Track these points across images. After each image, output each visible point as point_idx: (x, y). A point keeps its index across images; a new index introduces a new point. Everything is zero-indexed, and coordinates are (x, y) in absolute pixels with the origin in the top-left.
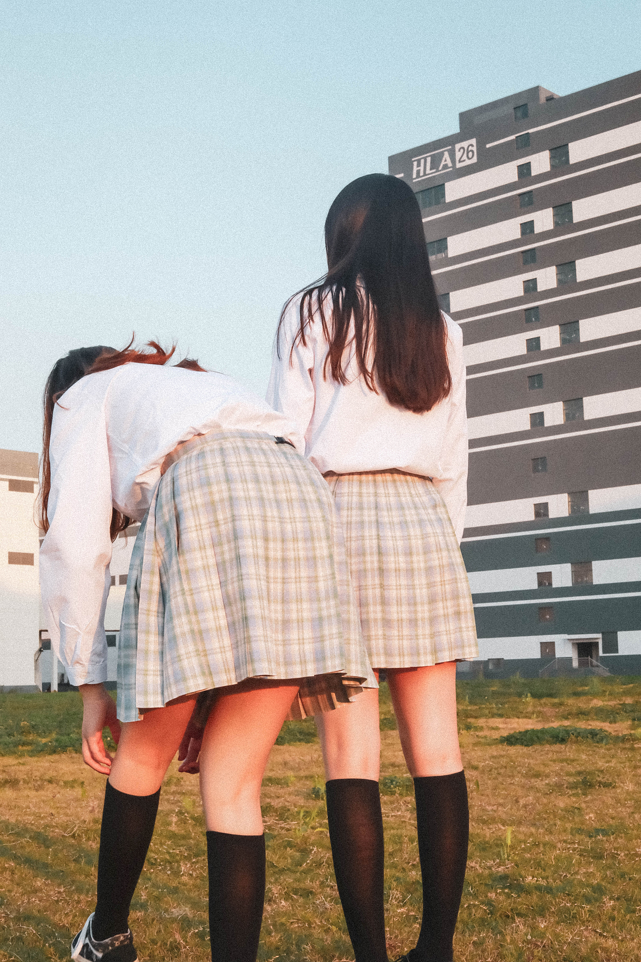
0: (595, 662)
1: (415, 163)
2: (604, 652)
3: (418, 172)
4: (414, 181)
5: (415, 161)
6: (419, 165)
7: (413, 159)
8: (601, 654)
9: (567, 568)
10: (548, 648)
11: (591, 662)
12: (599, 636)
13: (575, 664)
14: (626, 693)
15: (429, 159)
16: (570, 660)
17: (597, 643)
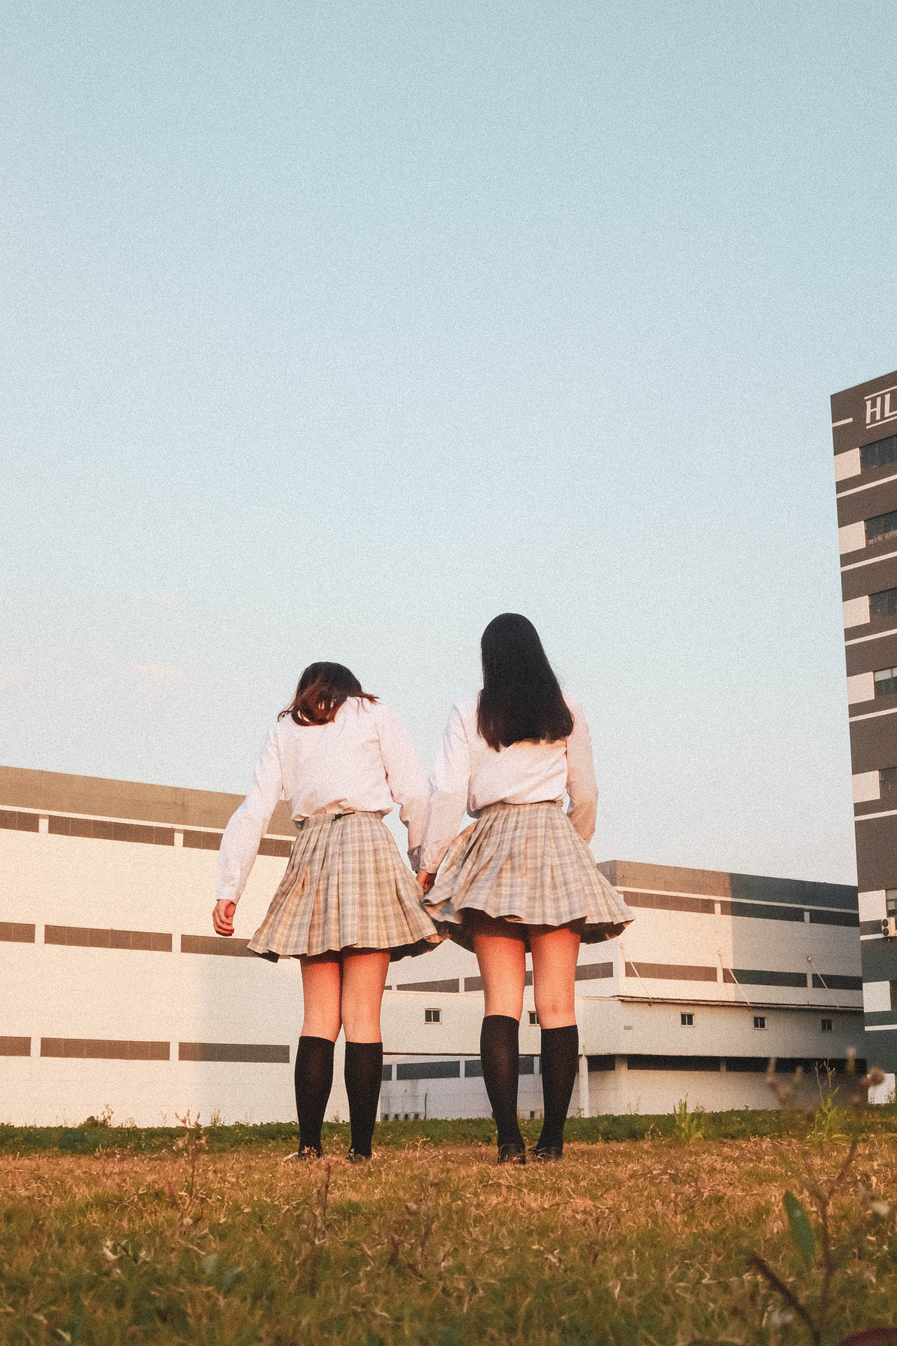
1: (869, 403)
3: (873, 414)
4: (868, 427)
5: (868, 400)
6: (874, 405)
7: (866, 398)
15: (888, 397)
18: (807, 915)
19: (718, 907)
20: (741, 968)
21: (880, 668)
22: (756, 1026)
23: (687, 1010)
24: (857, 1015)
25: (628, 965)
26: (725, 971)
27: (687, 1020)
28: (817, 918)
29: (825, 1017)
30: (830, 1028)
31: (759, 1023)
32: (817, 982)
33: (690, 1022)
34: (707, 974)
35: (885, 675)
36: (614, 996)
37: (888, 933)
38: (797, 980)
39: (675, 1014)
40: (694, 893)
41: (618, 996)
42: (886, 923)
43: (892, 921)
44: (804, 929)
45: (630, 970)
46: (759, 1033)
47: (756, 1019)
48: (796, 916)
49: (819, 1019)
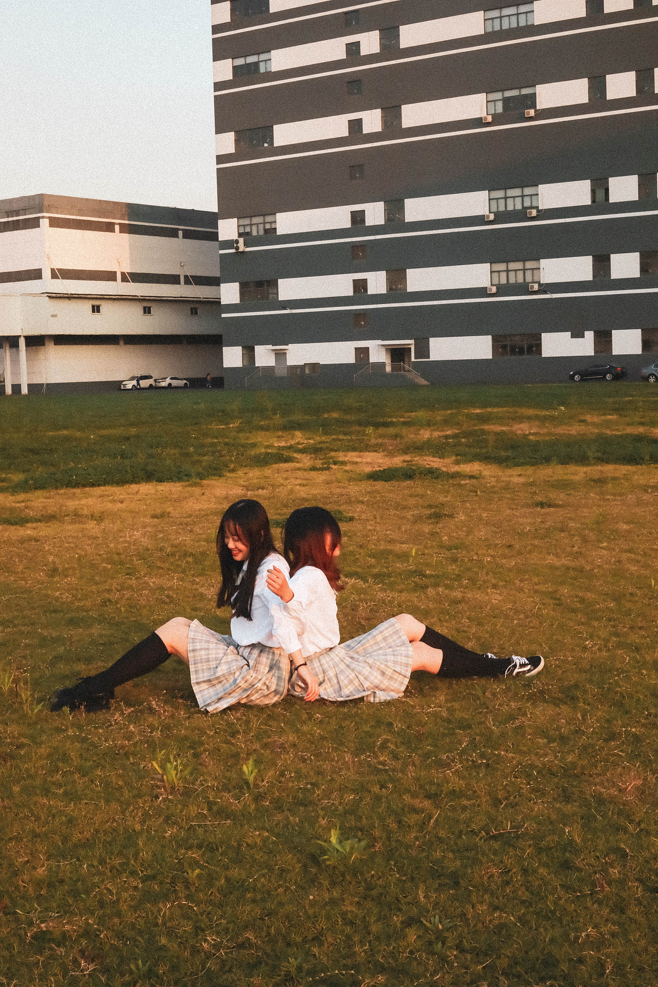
0: (407, 366)
2: (415, 359)
8: (413, 359)
9: (382, 275)
10: (362, 353)
11: (404, 368)
12: (412, 342)
13: (388, 369)
14: (446, 422)
16: (384, 364)
17: (410, 349)
18: (180, 233)
19: (117, 228)
20: (134, 271)
21: (240, 55)
22: (145, 312)
23: (96, 303)
24: (215, 304)
25: (53, 270)
26: (123, 274)
27: (96, 309)
28: (188, 235)
29: (193, 306)
30: (196, 313)
31: (147, 311)
32: (188, 281)
33: (98, 311)
34: (110, 276)
35: (240, 62)
36: (43, 293)
37: (239, 249)
38: (173, 279)
39: (87, 306)
40: (100, 217)
41: (46, 293)
42: (237, 242)
43: (241, 240)
44: (179, 243)
45: (54, 275)
46: (147, 318)
47: (145, 308)
48: (173, 234)
49: (188, 307)
